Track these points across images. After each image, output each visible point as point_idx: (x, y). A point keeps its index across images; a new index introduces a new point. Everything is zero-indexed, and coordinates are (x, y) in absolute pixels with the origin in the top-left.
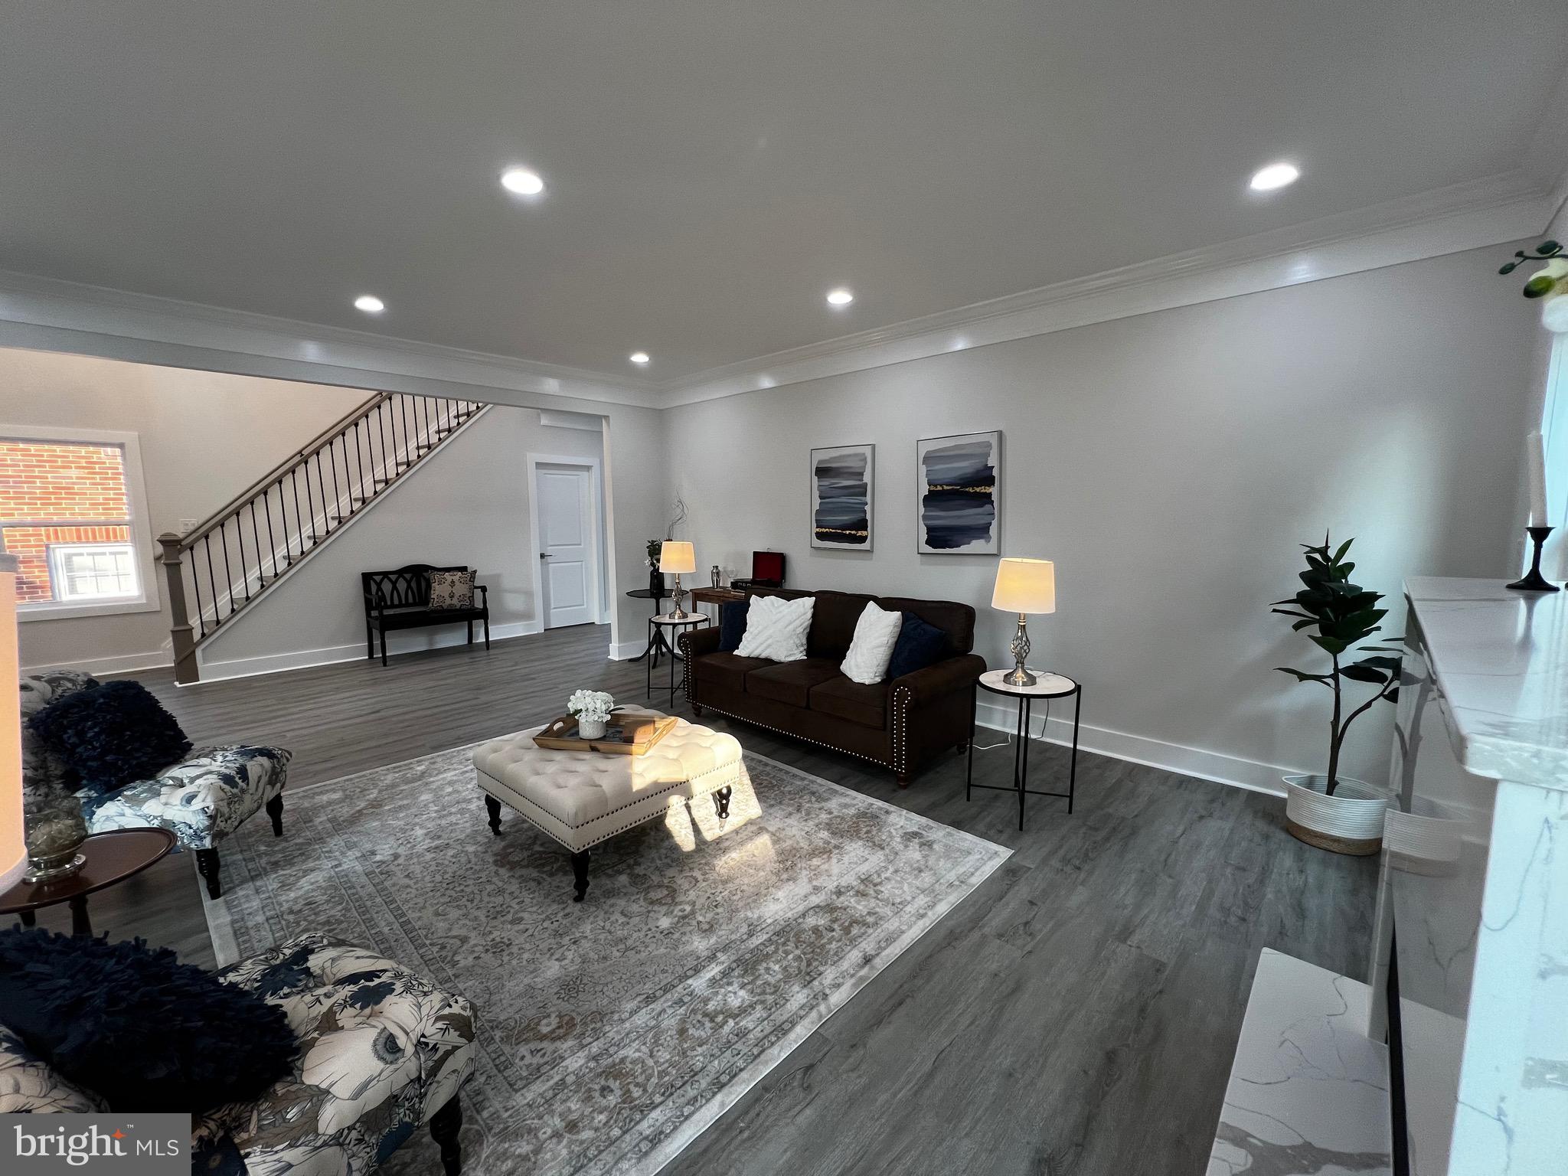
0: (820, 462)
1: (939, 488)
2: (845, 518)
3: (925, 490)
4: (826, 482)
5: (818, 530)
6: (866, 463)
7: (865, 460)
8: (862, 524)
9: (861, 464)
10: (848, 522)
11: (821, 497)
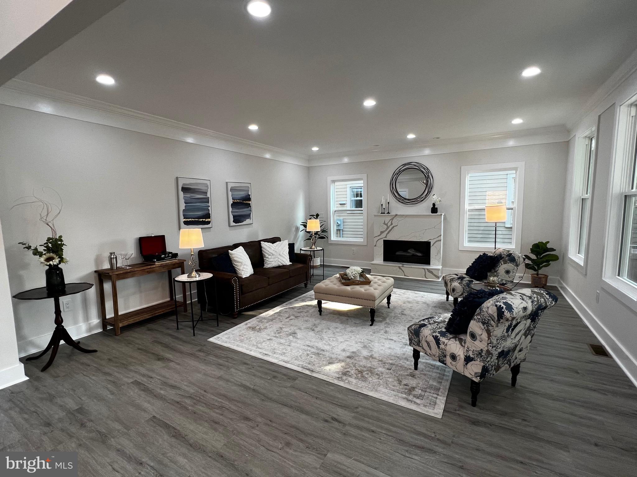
0: (184, 184)
1: (236, 201)
2: (200, 213)
3: (231, 202)
4: (188, 195)
5: (185, 220)
6: (208, 188)
7: (208, 186)
8: (208, 216)
9: (206, 188)
10: (201, 215)
11: (185, 203)
